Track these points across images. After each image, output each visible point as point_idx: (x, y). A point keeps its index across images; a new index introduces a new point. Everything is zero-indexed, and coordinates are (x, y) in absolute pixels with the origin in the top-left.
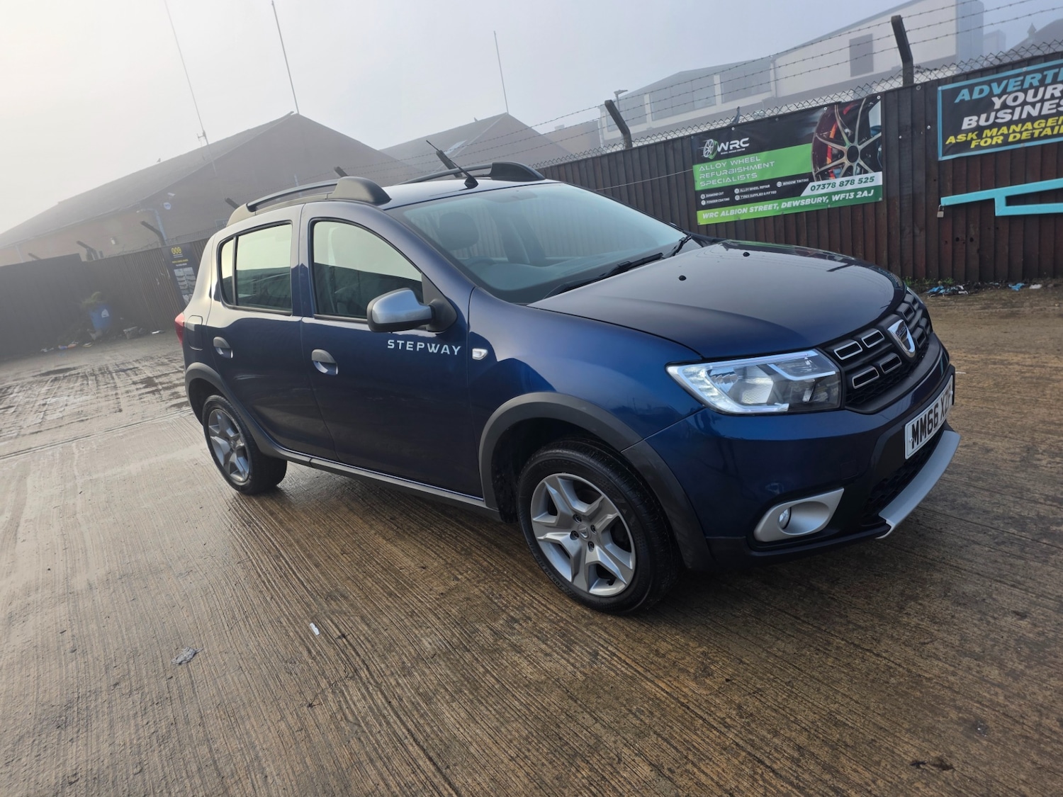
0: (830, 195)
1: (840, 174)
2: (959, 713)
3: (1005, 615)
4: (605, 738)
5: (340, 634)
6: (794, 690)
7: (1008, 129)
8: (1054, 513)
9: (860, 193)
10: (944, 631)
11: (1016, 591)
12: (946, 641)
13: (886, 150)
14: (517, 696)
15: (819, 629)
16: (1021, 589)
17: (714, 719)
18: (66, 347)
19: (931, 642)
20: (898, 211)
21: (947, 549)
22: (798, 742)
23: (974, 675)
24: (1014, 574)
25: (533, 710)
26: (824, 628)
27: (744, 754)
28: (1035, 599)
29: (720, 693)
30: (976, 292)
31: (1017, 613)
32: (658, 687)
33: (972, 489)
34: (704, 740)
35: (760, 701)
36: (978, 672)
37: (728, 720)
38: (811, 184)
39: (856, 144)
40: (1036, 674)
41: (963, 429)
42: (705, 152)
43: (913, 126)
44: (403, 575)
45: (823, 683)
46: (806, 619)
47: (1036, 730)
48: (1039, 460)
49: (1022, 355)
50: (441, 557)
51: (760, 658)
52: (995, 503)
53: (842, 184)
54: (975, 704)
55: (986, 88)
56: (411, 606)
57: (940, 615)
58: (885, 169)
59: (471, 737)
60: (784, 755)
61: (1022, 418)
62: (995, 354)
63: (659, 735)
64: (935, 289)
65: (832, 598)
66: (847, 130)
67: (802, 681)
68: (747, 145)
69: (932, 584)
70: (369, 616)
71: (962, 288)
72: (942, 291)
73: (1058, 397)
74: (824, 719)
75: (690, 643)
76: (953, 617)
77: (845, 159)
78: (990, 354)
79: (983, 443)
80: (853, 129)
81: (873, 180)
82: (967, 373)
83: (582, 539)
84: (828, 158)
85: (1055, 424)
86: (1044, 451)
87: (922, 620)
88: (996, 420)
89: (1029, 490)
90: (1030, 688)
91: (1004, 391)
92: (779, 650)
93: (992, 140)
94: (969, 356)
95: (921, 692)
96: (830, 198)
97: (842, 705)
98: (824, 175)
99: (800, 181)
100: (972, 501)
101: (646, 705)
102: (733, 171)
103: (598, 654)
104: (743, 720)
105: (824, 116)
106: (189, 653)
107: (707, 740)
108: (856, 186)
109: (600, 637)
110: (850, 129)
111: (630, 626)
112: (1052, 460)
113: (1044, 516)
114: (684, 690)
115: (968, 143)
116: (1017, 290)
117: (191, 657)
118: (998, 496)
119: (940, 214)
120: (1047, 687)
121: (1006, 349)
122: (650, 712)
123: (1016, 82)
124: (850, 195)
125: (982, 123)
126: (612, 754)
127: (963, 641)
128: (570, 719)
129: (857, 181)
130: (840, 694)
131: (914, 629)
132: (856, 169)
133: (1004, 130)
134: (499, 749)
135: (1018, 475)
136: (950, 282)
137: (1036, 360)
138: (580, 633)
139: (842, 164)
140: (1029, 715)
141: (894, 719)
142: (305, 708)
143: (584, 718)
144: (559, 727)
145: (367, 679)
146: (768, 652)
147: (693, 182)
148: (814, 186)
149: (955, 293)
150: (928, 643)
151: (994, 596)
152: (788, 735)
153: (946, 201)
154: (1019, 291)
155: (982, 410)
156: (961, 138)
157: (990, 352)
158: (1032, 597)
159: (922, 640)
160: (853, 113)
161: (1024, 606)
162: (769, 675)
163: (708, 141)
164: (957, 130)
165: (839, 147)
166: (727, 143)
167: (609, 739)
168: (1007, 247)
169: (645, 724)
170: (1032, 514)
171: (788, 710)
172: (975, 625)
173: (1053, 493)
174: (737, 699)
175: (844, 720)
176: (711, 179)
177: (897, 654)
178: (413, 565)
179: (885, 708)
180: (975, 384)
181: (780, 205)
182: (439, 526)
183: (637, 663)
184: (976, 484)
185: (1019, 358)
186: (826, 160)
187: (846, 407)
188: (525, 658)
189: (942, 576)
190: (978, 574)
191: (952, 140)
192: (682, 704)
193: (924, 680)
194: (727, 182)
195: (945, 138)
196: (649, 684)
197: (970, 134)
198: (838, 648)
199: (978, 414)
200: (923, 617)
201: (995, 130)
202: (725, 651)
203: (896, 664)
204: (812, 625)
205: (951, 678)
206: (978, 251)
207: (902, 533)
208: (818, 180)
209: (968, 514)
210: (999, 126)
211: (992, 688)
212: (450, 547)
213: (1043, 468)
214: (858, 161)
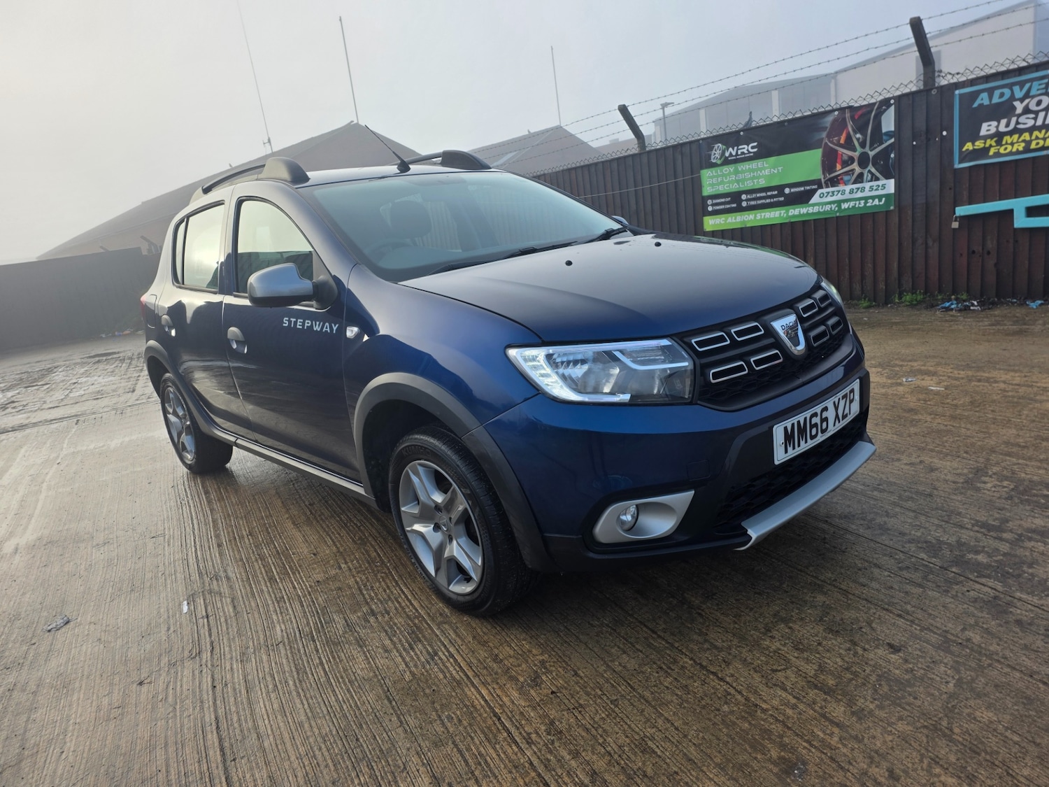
0: (839, 203)
1: (849, 180)
2: (782, 750)
3: (877, 647)
4: (400, 744)
5: (204, 614)
6: (616, 709)
7: (1031, 135)
8: (977, 540)
9: (871, 201)
10: (804, 659)
11: (901, 622)
12: (800, 670)
13: (899, 156)
14: (338, 692)
15: (672, 645)
16: (907, 620)
17: (520, 733)
18: (121, 334)
19: (784, 669)
20: (910, 220)
21: (843, 571)
22: (595, 767)
23: (815, 711)
24: (905, 603)
25: (345, 707)
26: (677, 645)
27: (533, 774)
28: (918, 632)
29: (539, 706)
30: (989, 309)
31: (890, 646)
32: (480, 693)
33: (897, 509)
34: (499, 755)
35: (577, 718)
36: (821, 708)
37: (533, 736)
38: (820, 191)
39: (867, 149)
40: (886, 715)
41: (916, 446)
42: (713, 157)
43: (928, 131)
44: (293, 560)
45: (650, 704)
46: (662, 634)
47: (858, 780)
48: (985, 483)
49: (1012, 374)
50: (336, 545)
51: (597, 671)
52: (916, 525)
53: (851, 192)
54: (804, 744)
55: (1007, 92)
56: (283, 592)
57: (806, 641)
58: (897, 176)
59: (272, 730)
60: (574, 780)
61: (984, 438)
62: (984, 372)
63: (456, 746)
64: (947, 304)
65: (700, 614)
66: (858, 136)
67: (629, 700)
68: (755, 150)
69: (811, 607)
70: (241, 599)
71: (975, 303)
72: (953, 306)
73: (1034, 418)
74: (635, 744)
75: (534, 650)
76: (820, 644)
77: (855, 166)
78: (978, 371)
79: (931, 462)
80: (864, 135)
81: (885, 187)
82: (946, 389)
83: (443, 532)
84: (838, 165)
85: (1019, 446)
86: (994, 474)
87: (785, 645)
88: (956, 438)
89: (959, 514)
90: (872, 731)
91: (978, 409)
92: (620, 664)
93: (1013, 147)
94: (956, 372)
95: (750, 724)
96: (839, 206)
97: (660, 731)
98: (834, 182)
99: (808, 188)
100: (891, 522)
101: (458, 713)
102: (741, 176)
103: (436, 654)
104: (549, 737)
105: (835, 121)
106: (62, 621)
107: (503, 756)
108: (867, 193)
109: (447, 637)
110: (861, 134)
111: (481, 627)
112: (999, 484)
113: (965, 543)
114: (505, 699)
115: (985, 151)
116: (1035, 307)
117: (62, 624)
118: (923, 518)
119: (955, 225)
120: (891, 731)
121: (998, 366)
122: (460, 720)
123: (1040, 85)
124: (860, 203)
125: (1002, 128)
126: (400, 762)
127: (819, 672)
128: (376, 720)
129: (867, 188)
130: (663, 718)
131: (771, 654)
132: (867, 176)
133: (1026, 136)
134: (292, 745)
135: (955, 497)
136: (964, 297)
137: (1026, 379)
138: (429, 631)
139: (853, 170)
140: (859, 760)
141: (709, 751)
142: (135, 685)
143: (391, 720)
144: (362, 727)
145: (207, 661)
146: (608, 666)
147: (700, 187)
148: (823, 194)
149: (966, 309)
150: (780, 671)
151: (874, 625)
152: (587, 758)
153: (961, 211)
154: (1037, 308)
155: (945, 428)
156: (979, 144)
157: (979, 369)
158: (916, 629)
159: (775, 667)
160: (865, 116)
161: (903, 638)
162: (598, 690)
163: (716, 146)
164: (975, 136)
165: (850, 153)
166: (736, 148)
167: (403, 744)
168: (1027, 262)
169: (448, 732)
170: (953, 540)
171: (600, 731)
172: (840, 655)
173: (985, 519)
174: (553, 714)
175: (654, 747)
176: (718, 184)
177: (742, 679)
178: (306, 551)
179: (703, 738)
180: (948, 401)
181: (787, 212)
182: (349, 515)
183: (471, 667)
184: (904, 504)
185: (1008, 377)
186: (835, 167)
187: (699, 402)
188: (364, 653)
189: (825, 599)
190: (866, 600)
191: (969, 146)
192: (495, 715)
193: (759, 711)
194: (734, 188)
195: (962, 145)
196: (473, 689)
197: (988, 141)
198: (683, 668)
199: (939, 431)
200: (787, 642)
201: (1016, 137)
202: (564, 661)
203: (736, 690)
204: (666, 640)
205: (789, 712)
206: (996, 265)
207: (803, 551)
208: (827, 187)
209: (882, 534)
210: (1021, 132)
211: (830, 727)
212: (349, 535)
213: (985, 491)
214: (869, 168)
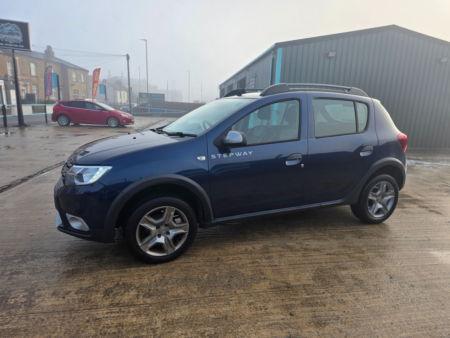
52: (45, 262)
100: (55, 260)
113: (24, 263)
135: (36, 281)
170: (28, 262)
173: (18, 276)
